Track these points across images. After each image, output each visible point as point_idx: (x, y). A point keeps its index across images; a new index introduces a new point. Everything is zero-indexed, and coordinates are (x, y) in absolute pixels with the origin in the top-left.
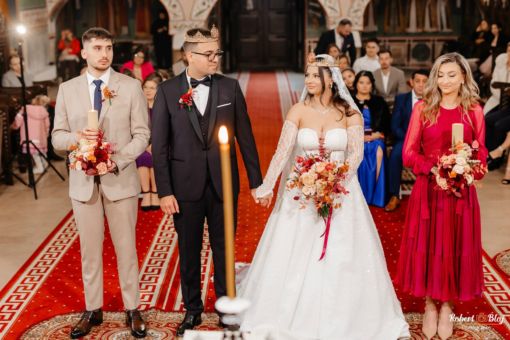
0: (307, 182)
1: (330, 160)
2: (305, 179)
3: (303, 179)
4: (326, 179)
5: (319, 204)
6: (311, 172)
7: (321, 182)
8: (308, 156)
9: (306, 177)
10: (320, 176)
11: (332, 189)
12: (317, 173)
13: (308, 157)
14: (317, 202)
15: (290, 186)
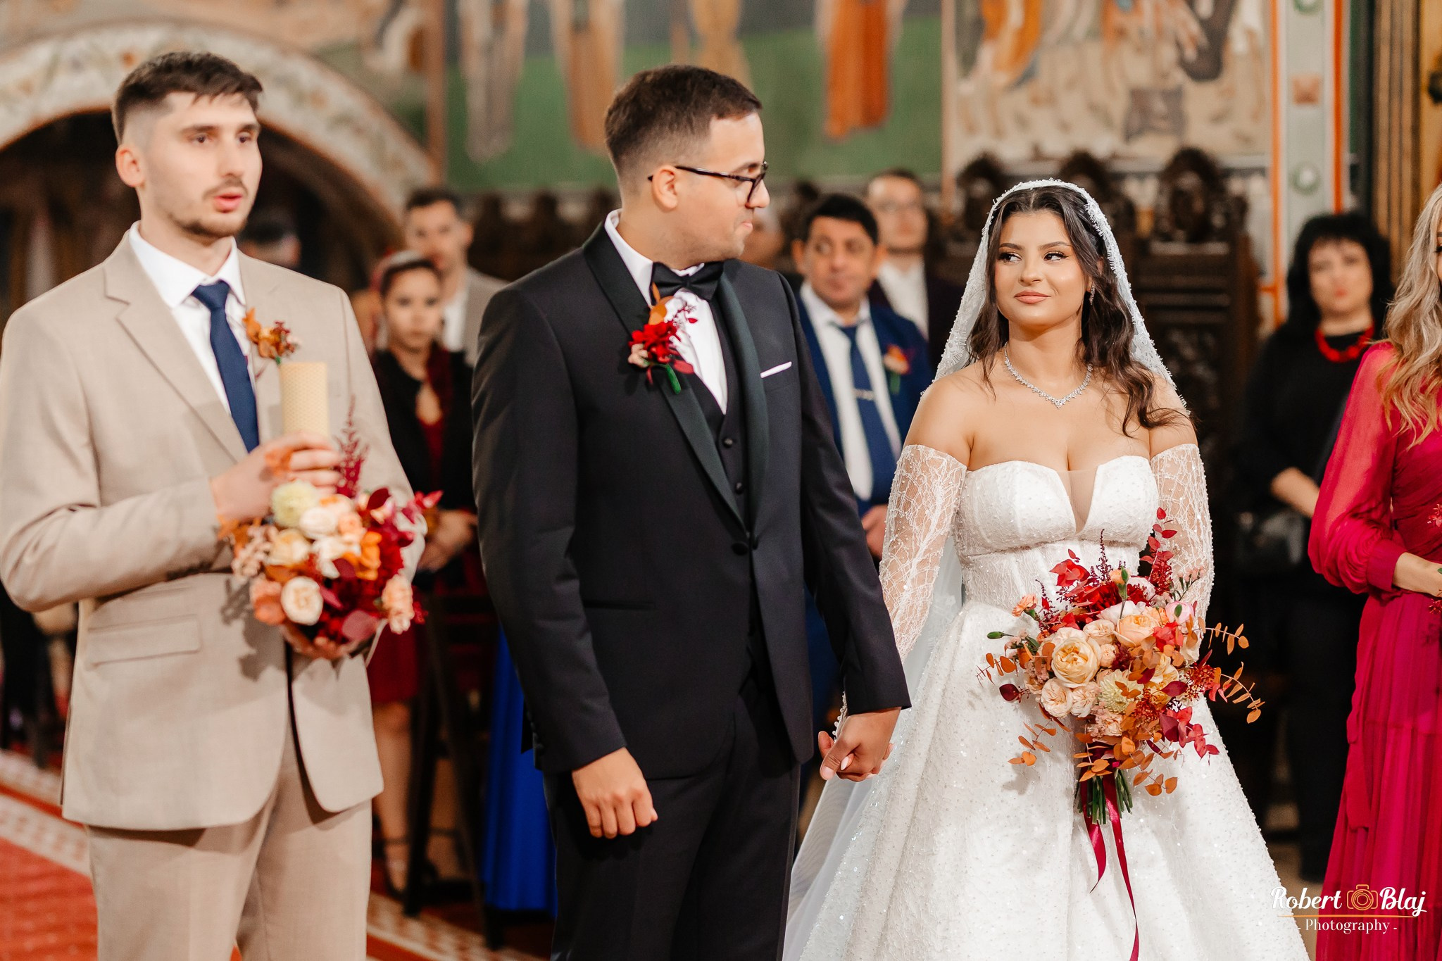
0: (1069, 666)
1: (1183, 606)
2: (1064, 651)
3: (1056, 650)
4: (1147, 675)
5: (1097, 761)
6: (1096, 633)
7: (1125, 681)
8: (1105, 569)
9: (1070, 647)
10: (1122, 661)
11: (1157, 721)
12: (1116, 642)
13: (1103, 572)
14: (1090, 751)
15: (998, 660)
